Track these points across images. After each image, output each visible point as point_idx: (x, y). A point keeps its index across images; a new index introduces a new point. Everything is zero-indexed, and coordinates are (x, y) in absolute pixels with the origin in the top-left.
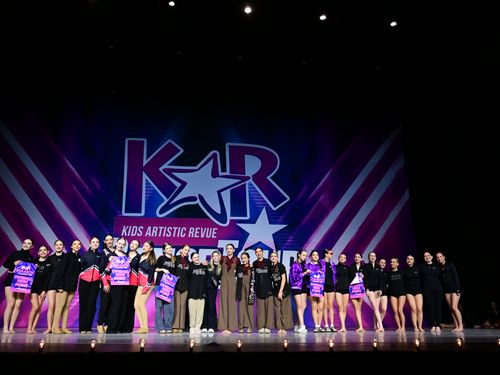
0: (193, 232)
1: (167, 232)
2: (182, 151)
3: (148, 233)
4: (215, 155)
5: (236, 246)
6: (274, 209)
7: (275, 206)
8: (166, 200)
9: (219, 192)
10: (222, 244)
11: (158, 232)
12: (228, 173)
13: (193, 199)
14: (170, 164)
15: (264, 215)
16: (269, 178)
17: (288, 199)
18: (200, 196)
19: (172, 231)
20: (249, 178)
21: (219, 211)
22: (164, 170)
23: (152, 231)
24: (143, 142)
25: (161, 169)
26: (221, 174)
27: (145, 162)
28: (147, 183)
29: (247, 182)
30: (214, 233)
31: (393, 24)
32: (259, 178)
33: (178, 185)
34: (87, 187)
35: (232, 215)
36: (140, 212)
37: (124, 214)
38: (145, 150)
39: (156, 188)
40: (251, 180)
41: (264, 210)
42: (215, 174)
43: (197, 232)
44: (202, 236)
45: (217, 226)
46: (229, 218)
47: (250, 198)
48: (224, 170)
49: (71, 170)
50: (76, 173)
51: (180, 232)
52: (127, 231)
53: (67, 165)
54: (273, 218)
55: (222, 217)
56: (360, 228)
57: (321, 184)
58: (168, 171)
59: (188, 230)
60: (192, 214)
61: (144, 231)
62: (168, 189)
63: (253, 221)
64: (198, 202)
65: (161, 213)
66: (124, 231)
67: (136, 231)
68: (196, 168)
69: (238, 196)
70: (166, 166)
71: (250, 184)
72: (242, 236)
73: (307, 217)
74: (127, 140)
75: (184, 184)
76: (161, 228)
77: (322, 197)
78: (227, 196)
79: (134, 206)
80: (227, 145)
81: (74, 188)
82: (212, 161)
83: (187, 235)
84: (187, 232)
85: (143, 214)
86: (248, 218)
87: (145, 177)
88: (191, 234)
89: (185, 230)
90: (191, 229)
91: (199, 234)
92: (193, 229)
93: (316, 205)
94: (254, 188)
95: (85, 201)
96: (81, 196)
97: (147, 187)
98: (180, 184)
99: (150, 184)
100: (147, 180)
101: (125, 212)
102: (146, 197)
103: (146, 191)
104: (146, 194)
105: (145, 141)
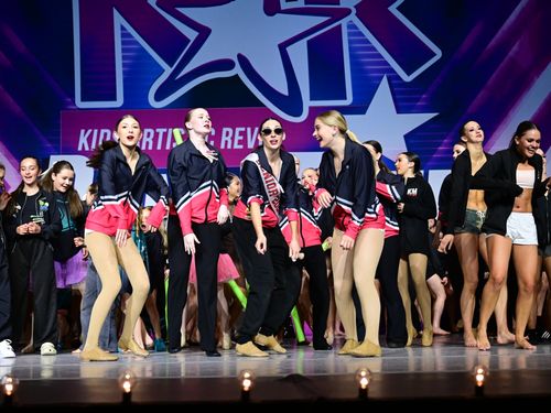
0: (230, 138)
6: (407, 79)
7: (409, 74)
8: (168, 70)
9: (283, 47)
11: (155, 140)
12: (301, 4)
13: (228, 65)
15: (383, 93)
16: (393, 9)
17: (439, 54)
18: (240, 57)
20: (347, 12)
21: (283, 88)
22: (159, 3)
26: (284, 5)
28: (125, 35)
29: (344, 22)
32: (371, 10)
33: (192, 35)
35: (311, 99)
37: (80, 104)
39: (143, 42)
40: (353, 17)
42: (271, 7)
43: (238, 138)
44: (251, 146)
46: (307, 103)
47: (351, 56)
52: (90, 140)
54: (405, 100)
55: (291, 103)
57: (513, 17)
58: (169, 6)
59: (219, 134)
62: (171, 46)
63: (359, 108)
64: (238, 70)
65: (158, 97)
66: (83, 140)
69: (324, 54)
71: (351, 26)
73: (479, 96)
75: (204, 33)
76: (161, 131)
77: (515, 48)
78: (299, 55)
79: (100, 85)
83: (217, 143)
84: (217, 138)
85: (119, 102)
86: (349, 101)
87: (119, 20)
88: (226, 142)
89: (213, 134)
90: (225, 130)
91: (244, 142)
92: (230, 130)
93: (502, 65)
94: (361, 34)
97: (123, 43)
98: (197, 34)
99: (129, 35)
100: (123, 28)
101: (82, 100)
102: (124, 65)
103: (123, 50)
104: (124, 58)
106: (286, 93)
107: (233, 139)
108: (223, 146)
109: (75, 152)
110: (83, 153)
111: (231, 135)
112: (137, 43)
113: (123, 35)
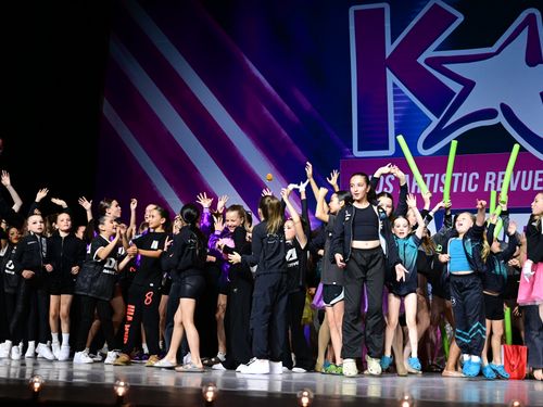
0: (493, 181)
2: (461, 18)
4: (531, 18)
8: (435, 121)
22: (428, 61)
24: (382, 10)
25: (421, 60)
27: (390, 49)
28: (397, 91)
30: (537, 180)
34: (287, 108)
36: (387, 148)
37: (357, 153)
38: (388, 25)
43: (501, 181)
44: (513, 187)
49: (258, 79)
50: (267, 85)
51: (467, 182)
53: (249, 70)
58: (435, 63)
59: (483, 178)
64: (501, 119)
70: (430, 53)
81: (266, 111)
82: (525, 32)
83: (482, 186)
84: (481, 182)
88: (490, 185)
89: (477, 177)
90: (488, 174)
92: (494, 174)
95: (285, 134)
96: (278, 126)
97: (395, 98)
98: (462, 87)
99: (401, 91)
100: (394, 85)
101: (359, 150)
102: (396, 118)
103: (395, 105)
104: (395, 111)
105: (387, 7)
107: (496, 182)
108: (486, 189)
111: (494, 178)
112: (407, 98)
113: (395, 92)
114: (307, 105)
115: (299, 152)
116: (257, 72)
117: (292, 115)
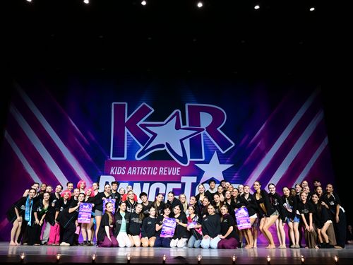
0: (162, 171)
1: (143, 171)
2: (153, 111)
3: (129, 172)
4: (177, 113)
5: (195, 181)
6: (223, 152)
8: (142, 147)
9: (181, 141)
10: (184, 179)
11: (137, 171)
12: (187, 126)
13: (162, 146)
14: (145, 121)
15: (215, 157)
16: (218, 129)
17: (234, 145)
18: (167, 143)
19: (147, 170)
20: (203, 130)
21: (181, 155)
22: (140, 125)
23: (132, 171)
25: (138, 125)
26: (182, 127)
27: (126, 119)
28: (128, 135)
29: (202, 133)
30: (178, 171)
31: (312, 9)
32: (211, 129)
33: (151, 136)
34: (85, 139)
35: (191, 158)
36: (123, 157)
37: (112, 158)
38: (126, 111)
39: (134, 138)
40: (205, 131)
41: (215, 154)
42: (178, 127)
43: (165, 171)
44: (169, 174)
45: (180, 166)
46: (189, 160)
47: (205, 144)
48: (184, 124)
49: (74, 127)
50: (77, 129)
51: (153, 171)
52: (114, 170)
54: (222, 160)
55: (184, 159)
56: (290, 166)
57: (258, 133)
58: (143, 126)
59: (159, 169)
60: (162, 157)
61: (127, 170)
63: (207, 162)
64: (166, 148)
65: (139, 156)
66: (112, 170)
67: (120, 171)
68: (164, 123)
69: (195, 143)
70: (142, 122)
71: (204, 134)
72: (199, 173)
73: (248, 158)
74: (113, 104)
75: (155, 135)
76: (139, 168)
77: (260, 143)
78: (187, 143)
79: (119, 152)
80: (187, 105)
81: (76, 140)
82: (175, 117)
83: (158, 173)
84: (158, 171)
85: (125, 158)
86: (203, 159)
87: (126, 130)
89: (157, 169)
91: (167, 172)
92: (162, 168)
93: (255, 149)
94: (207, 137)
95: (83, 149)
96: (80, 145)
97: (128, 138)
98: (153, 136)
99: (130, 136)
100: (128, 133)
102: (128, 145)
103: (128, 141)
104: (128, 143)
105: (126, 104)
106: (182, 156)
109: (110, 175)
110: (112, 175)
114: (93, 139)
115: (89, 156)
116: (74, 124)
117: (87, 142)
